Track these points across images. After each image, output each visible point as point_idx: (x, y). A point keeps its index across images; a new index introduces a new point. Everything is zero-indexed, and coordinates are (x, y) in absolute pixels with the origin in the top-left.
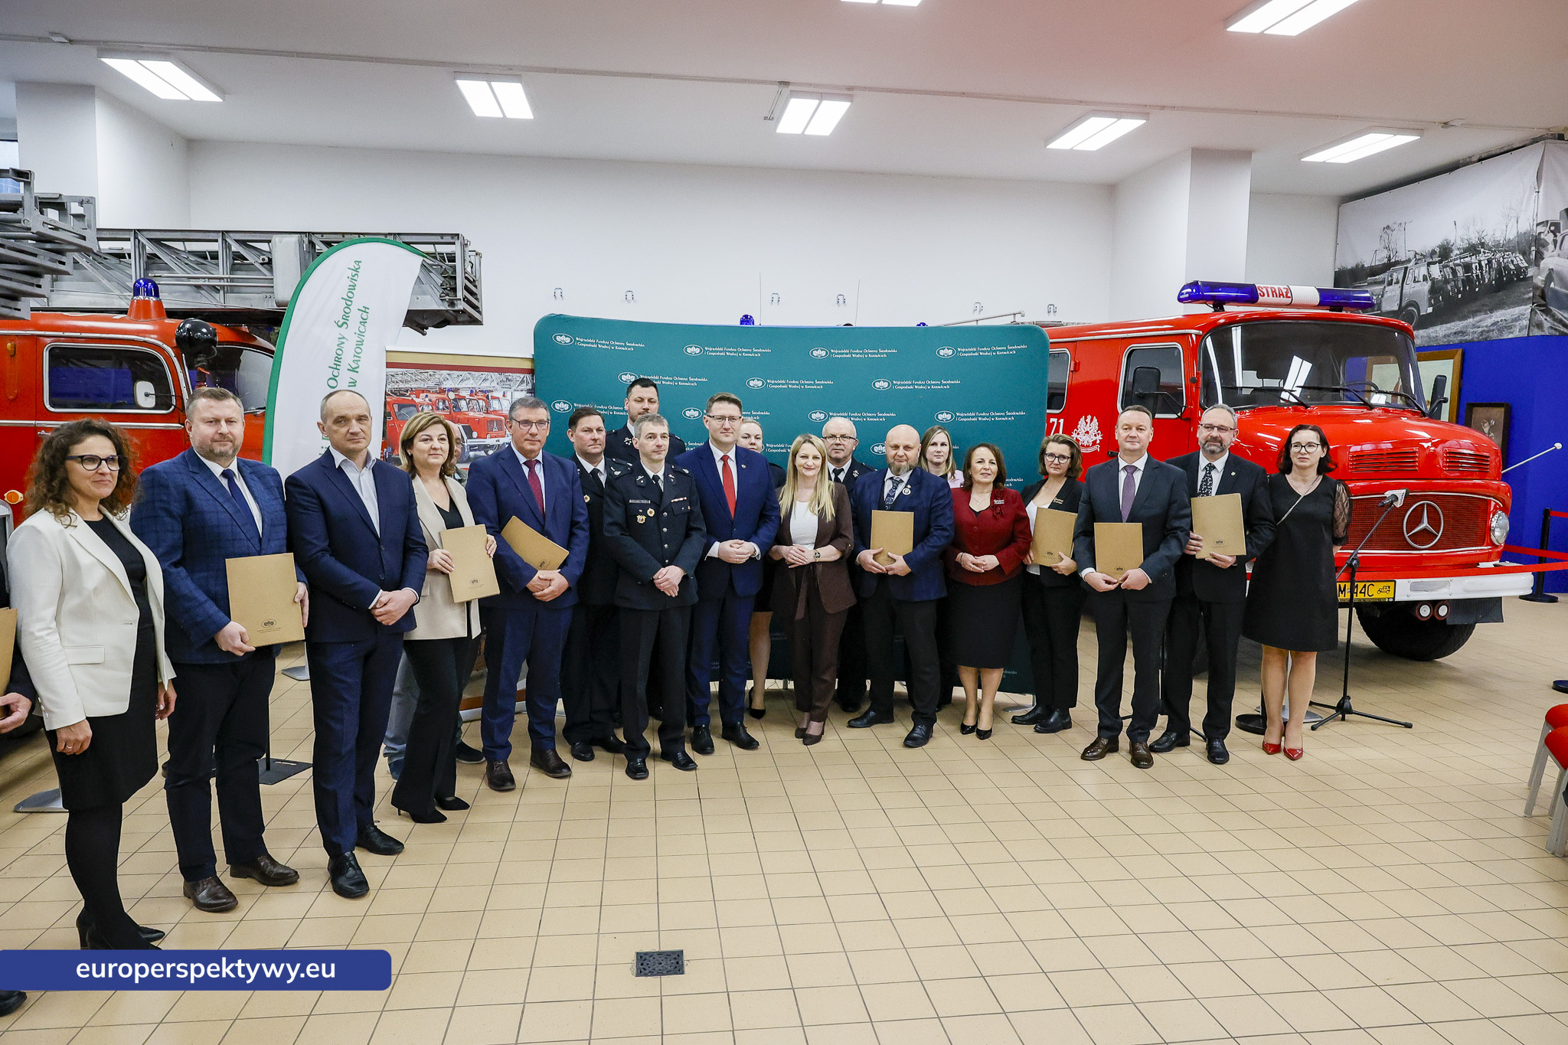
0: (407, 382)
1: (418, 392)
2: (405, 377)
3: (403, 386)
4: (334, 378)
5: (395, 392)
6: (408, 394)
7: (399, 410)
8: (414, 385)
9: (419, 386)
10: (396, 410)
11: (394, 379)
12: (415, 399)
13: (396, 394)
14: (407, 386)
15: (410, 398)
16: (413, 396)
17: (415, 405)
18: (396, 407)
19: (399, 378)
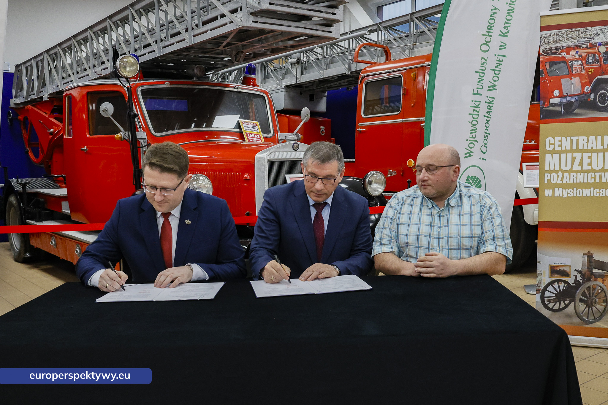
0: (558, 41)
1: (568, 49)
2: (557, 38)
3: (555, 46)
4: (487, 44)
5: (547, 52)
6: (559, 52)
7: (551, 66)
8: (565, 44)
9: (569, 43)
10: (548, 67)
11: (547, 41)
12: (565, 56)
13: (547, 53)
14: (559, 45)
15: (561, 56)
16: (563, 54)
17: (565, 61)
18: (547, 65)
19: (551, 39)
